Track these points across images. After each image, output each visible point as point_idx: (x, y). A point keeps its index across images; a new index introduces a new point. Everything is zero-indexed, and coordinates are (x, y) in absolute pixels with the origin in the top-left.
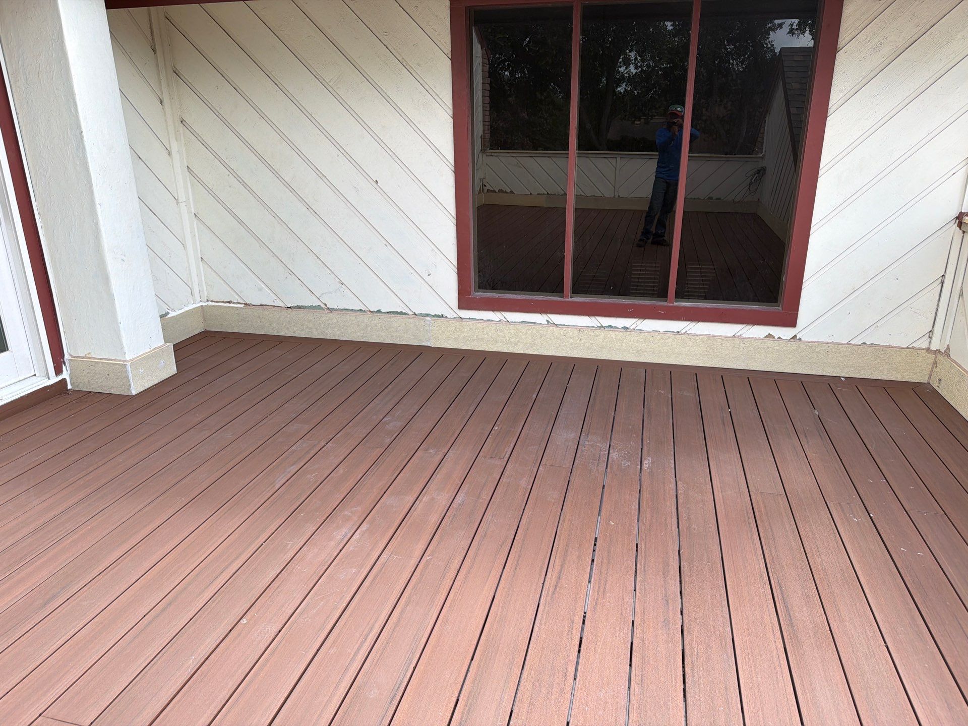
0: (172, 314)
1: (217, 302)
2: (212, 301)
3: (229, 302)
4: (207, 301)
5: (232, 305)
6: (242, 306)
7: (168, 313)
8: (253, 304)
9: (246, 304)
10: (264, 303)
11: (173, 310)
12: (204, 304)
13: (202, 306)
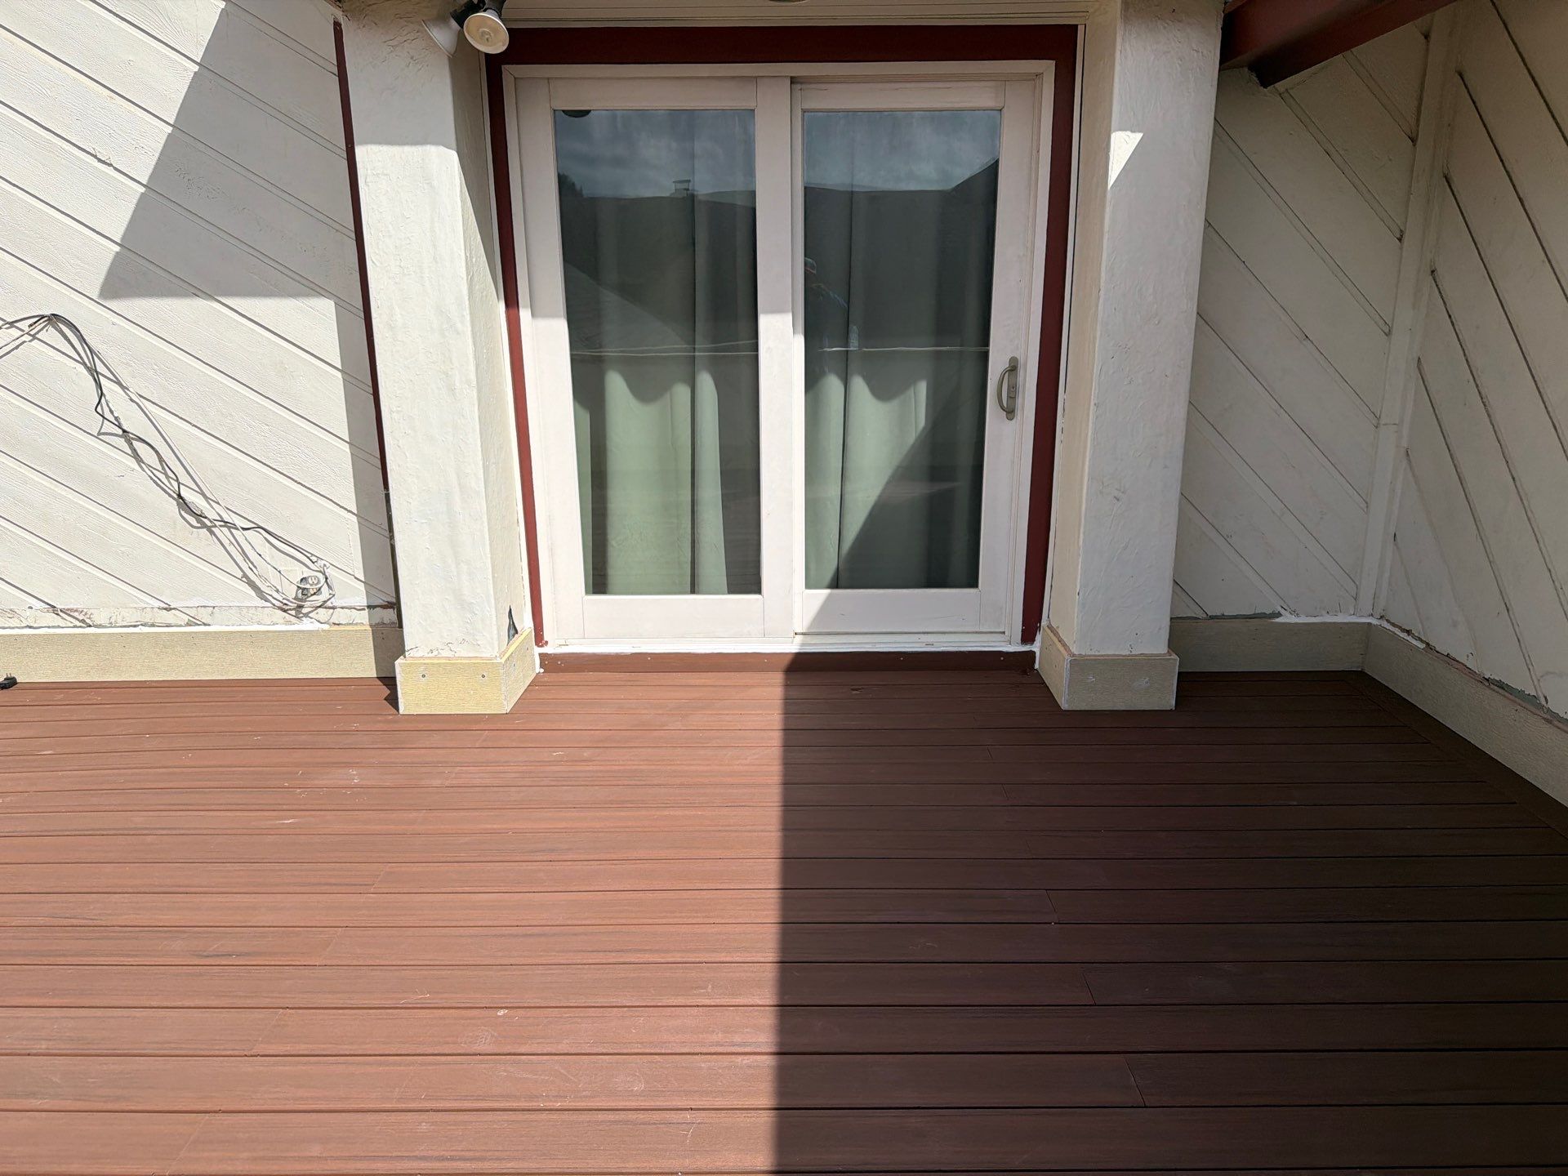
0: (1287, 618)
1: (1393, 625)
2: (1388, 621)
3: (1408, 632)
4: (1382, 617)
5: (1409, 638)
6: (1422, 646)
7: (1279, 615)
8: (1437, 649)
9: (1428, 644)
10: (1453, 655)
11: (1294, 612)
12: (1374, 622)
13: (1369, 624)
